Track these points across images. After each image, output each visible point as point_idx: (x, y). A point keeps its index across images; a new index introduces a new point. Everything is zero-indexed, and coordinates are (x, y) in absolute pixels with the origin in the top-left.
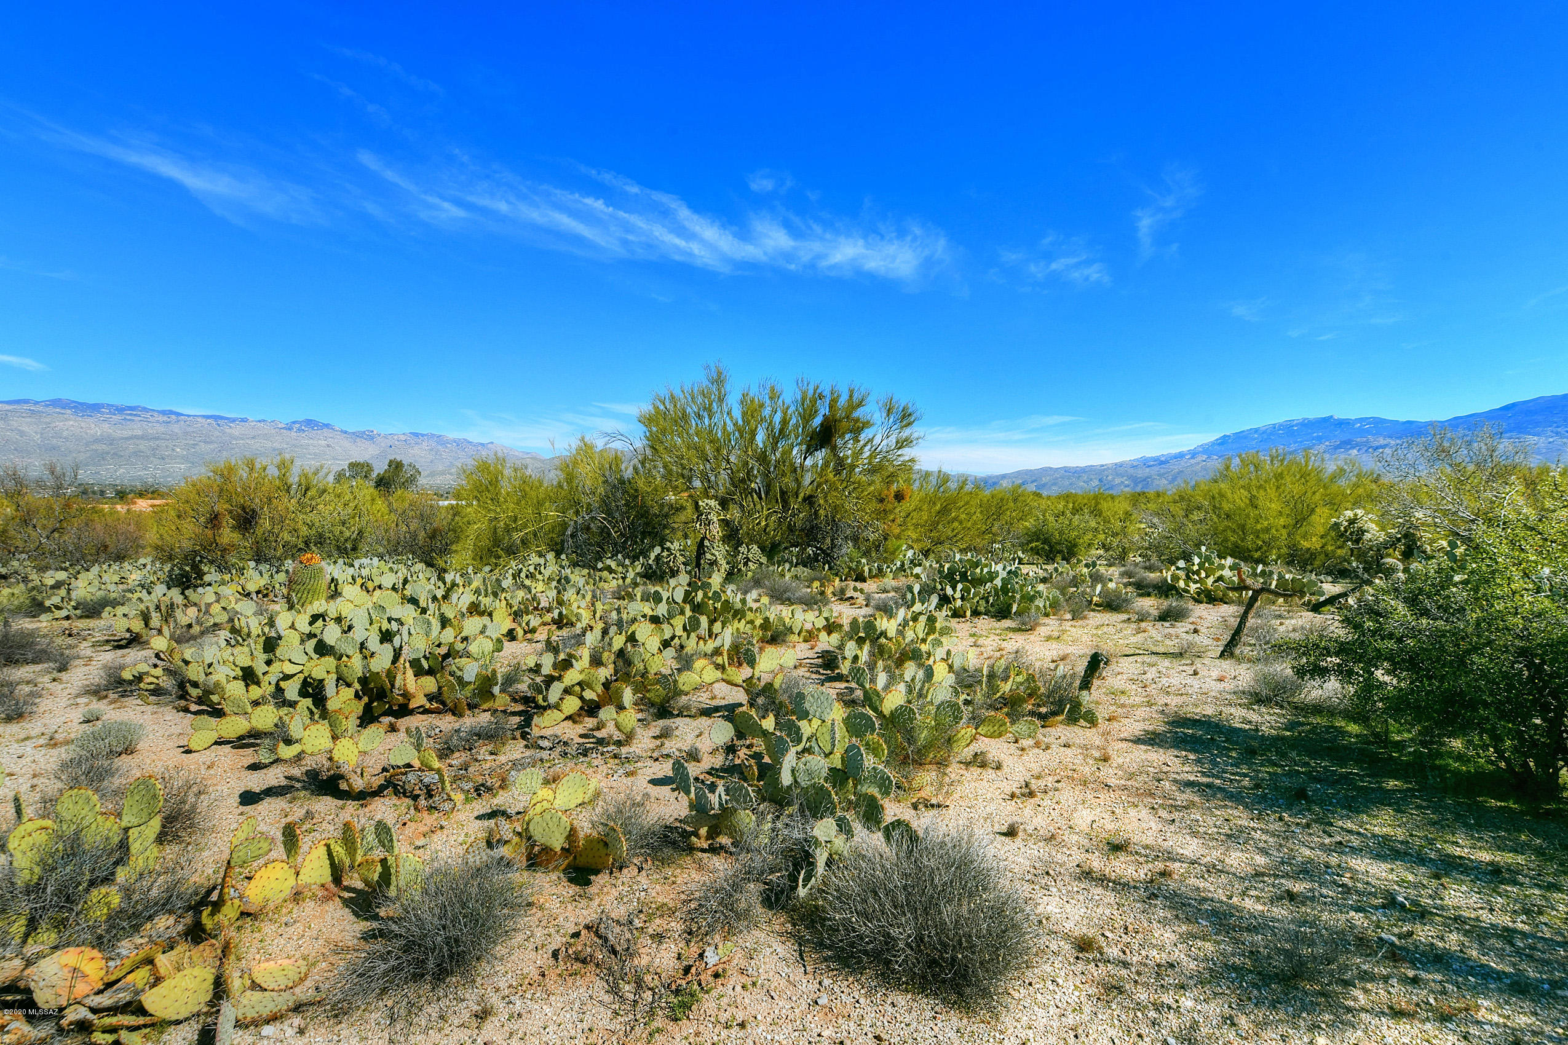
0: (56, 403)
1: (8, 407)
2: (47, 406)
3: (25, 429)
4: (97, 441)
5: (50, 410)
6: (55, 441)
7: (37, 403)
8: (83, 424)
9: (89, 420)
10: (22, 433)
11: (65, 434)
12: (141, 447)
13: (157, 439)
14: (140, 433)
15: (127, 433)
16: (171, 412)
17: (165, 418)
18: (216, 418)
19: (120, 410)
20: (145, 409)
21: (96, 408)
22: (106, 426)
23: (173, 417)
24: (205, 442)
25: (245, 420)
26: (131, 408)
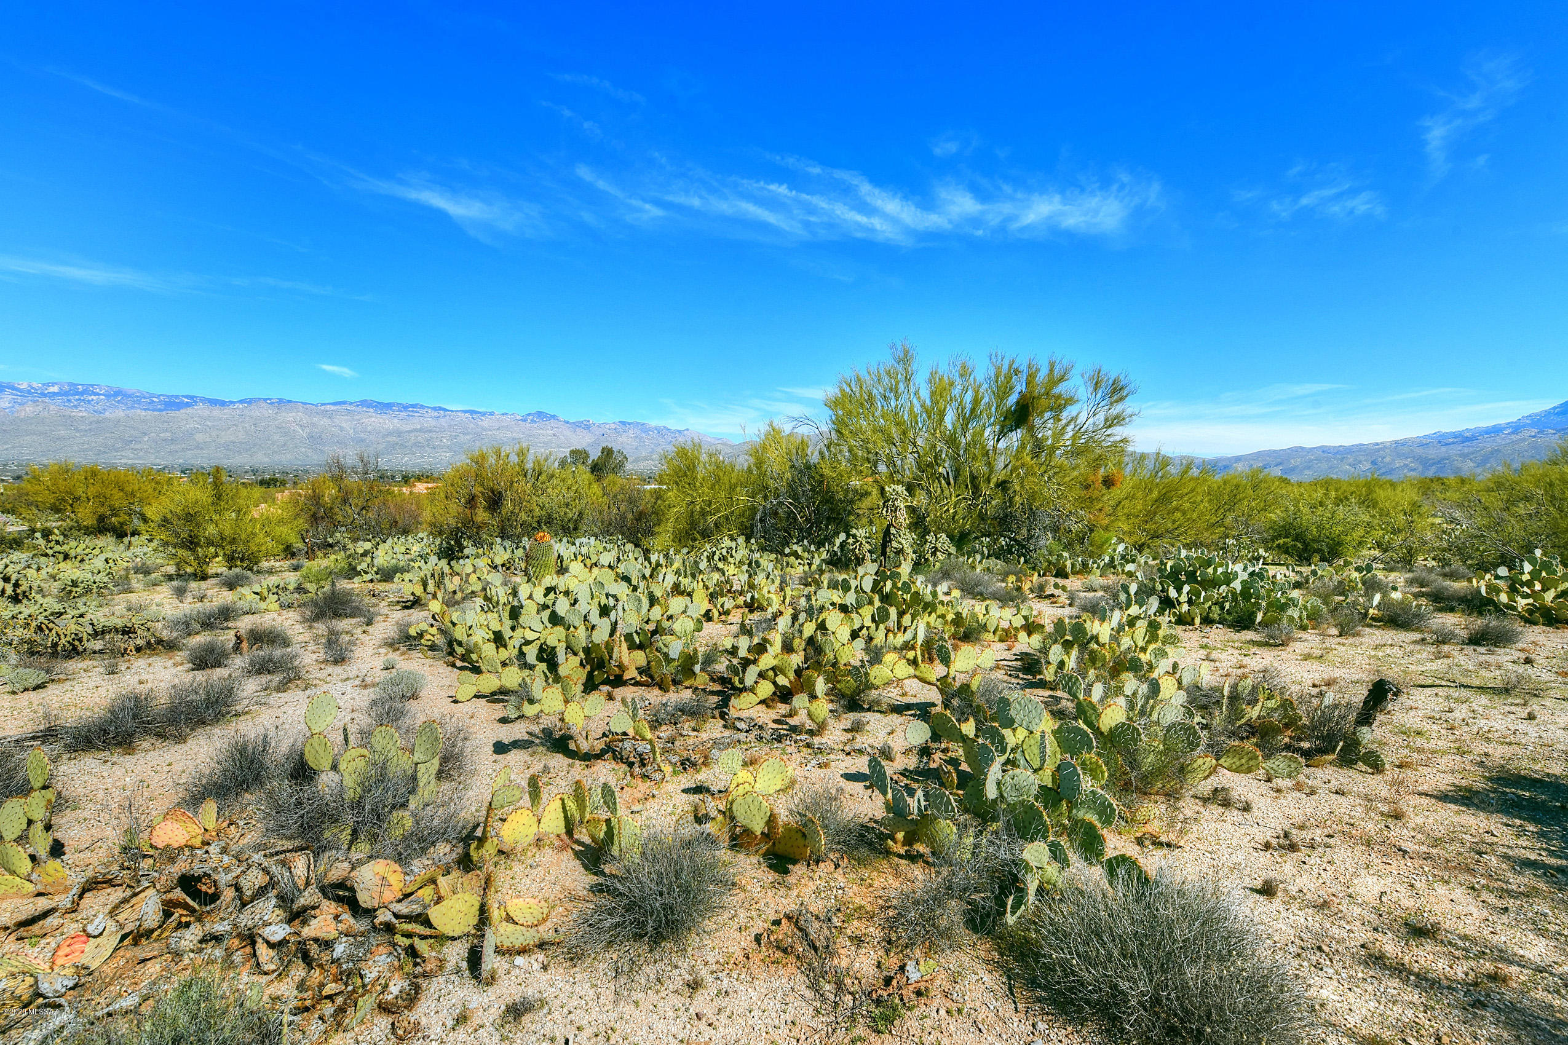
0: (364, 403)
1: (333, 408)
2: (358, 406)
3: (344, 425)
4: (390, 434)
5: (360, 409)
6: (362, 435)
7: (351, 403)
8: (381, 420)
9: (385, 417)
10: (342, 429)
11: (369, 428)
12: (419, 439)
13: (430, 431)
14: (419, 427)
15: (410, 427)
16: (441, 409)
17: (436, 414)
18: (472, 412)
19: (405, 408)
20: (422, 407)
21: (389, 406)
22: (396, 421)
23: (442, 412)
24: (464, 434)
25: (492, 414)
26: (413, 406)
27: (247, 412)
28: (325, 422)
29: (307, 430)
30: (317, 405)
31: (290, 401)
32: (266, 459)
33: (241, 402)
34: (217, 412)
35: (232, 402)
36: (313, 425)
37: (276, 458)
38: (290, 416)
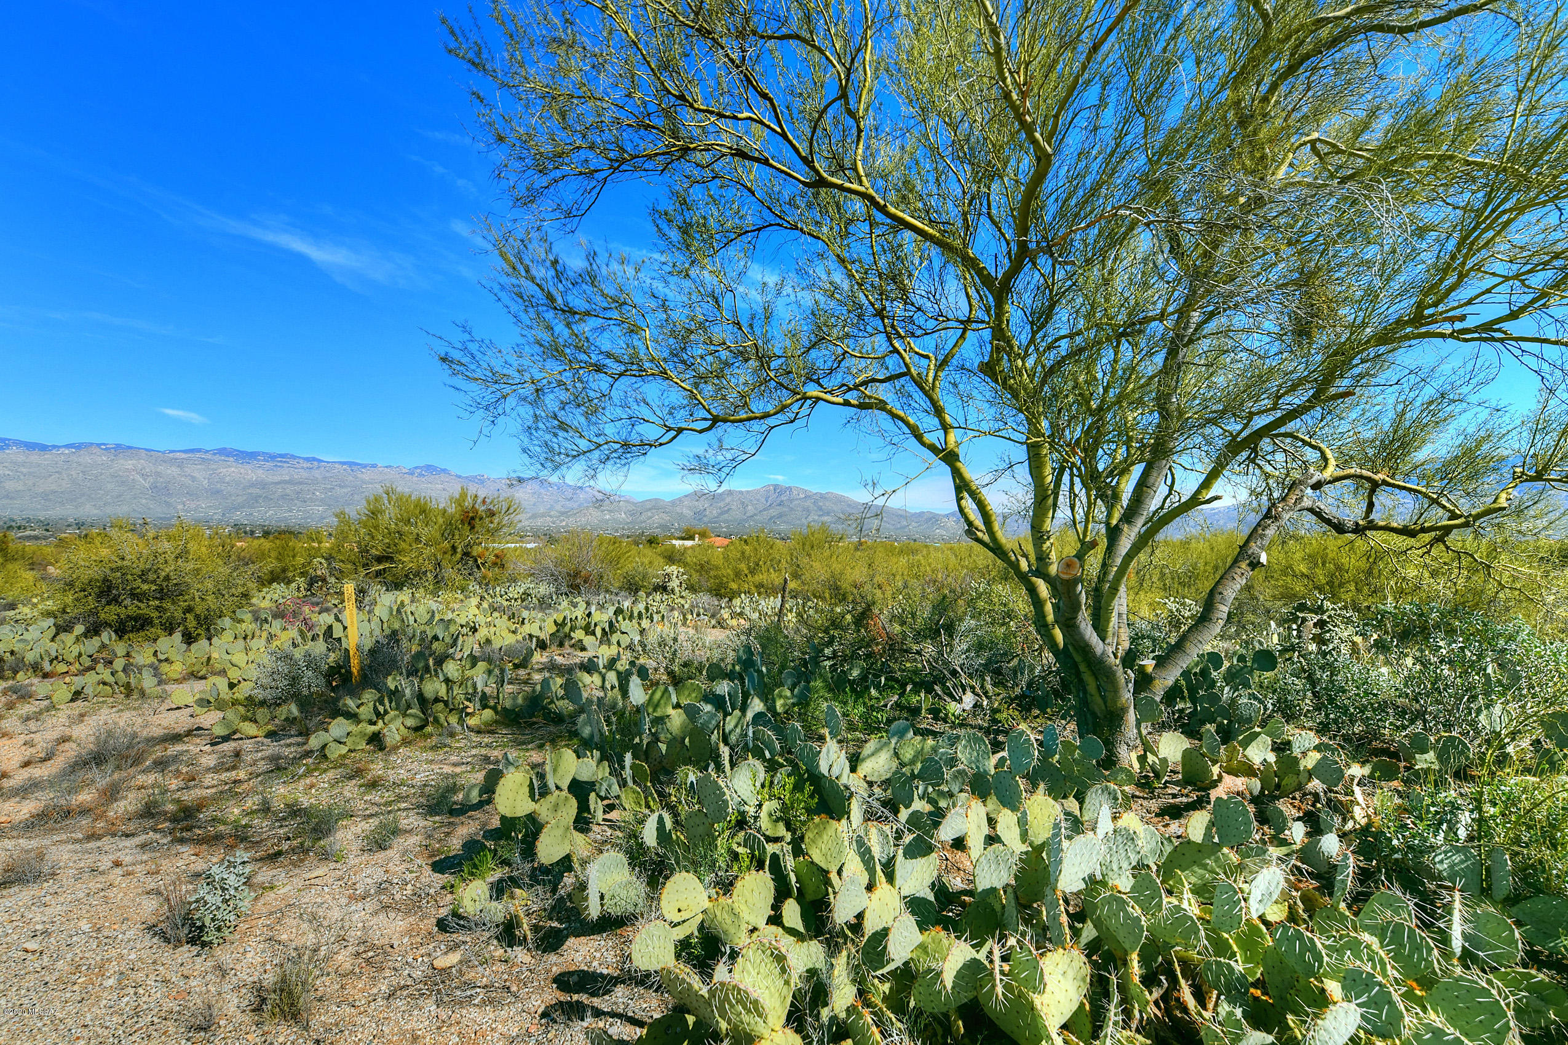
0: (222, 452)
1: (184, 456)
2: (215, 454)
3: (196, 474)
4: (253, 485)
5: (217, 458)
6: (218, 486)
7: (207, 451)
8: (242, 471)
9: (248, 466)
10: (194, 479)
11: (227, 479)
12: (288, 491)
13: (301, 483)
14: (287, 478)
15: (277, 479)
16: (314, 459)
17: (309, 465)
18: (351, 464)
19: (272, 457)
20: (293, 457)
21: (253, 455)
22: (260, 471)
23: (316, 463)
24: (340, 486)
25: (374, 466)
26: (281, 456)
27: (74, 458)
28: (173, 471)
29: (151, 479)
30: (164, 453)
31: (130, 448)
32: (96, 512)
33: (67, 446)
34: (35, 457)
35: (54, 447)
36: (158, 474)
37: (109, 510)
38: (129, 464)
